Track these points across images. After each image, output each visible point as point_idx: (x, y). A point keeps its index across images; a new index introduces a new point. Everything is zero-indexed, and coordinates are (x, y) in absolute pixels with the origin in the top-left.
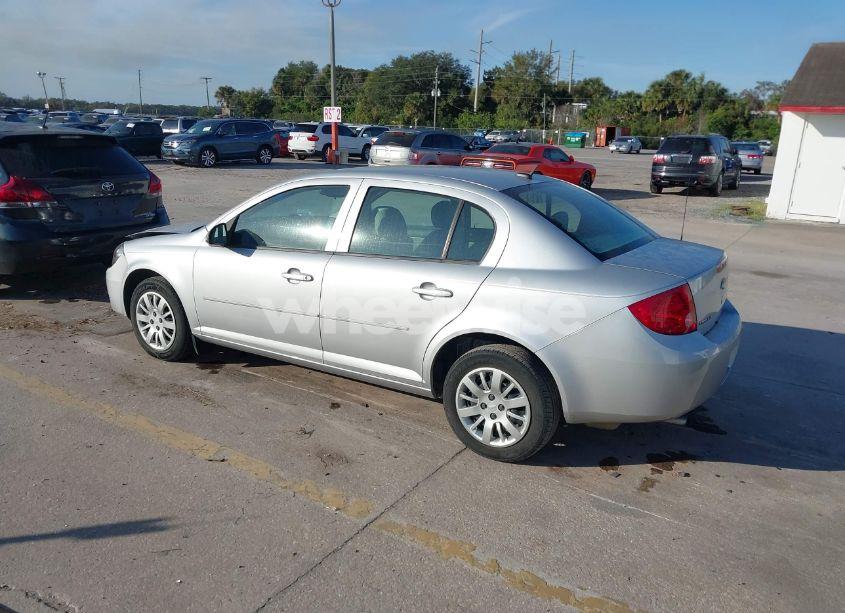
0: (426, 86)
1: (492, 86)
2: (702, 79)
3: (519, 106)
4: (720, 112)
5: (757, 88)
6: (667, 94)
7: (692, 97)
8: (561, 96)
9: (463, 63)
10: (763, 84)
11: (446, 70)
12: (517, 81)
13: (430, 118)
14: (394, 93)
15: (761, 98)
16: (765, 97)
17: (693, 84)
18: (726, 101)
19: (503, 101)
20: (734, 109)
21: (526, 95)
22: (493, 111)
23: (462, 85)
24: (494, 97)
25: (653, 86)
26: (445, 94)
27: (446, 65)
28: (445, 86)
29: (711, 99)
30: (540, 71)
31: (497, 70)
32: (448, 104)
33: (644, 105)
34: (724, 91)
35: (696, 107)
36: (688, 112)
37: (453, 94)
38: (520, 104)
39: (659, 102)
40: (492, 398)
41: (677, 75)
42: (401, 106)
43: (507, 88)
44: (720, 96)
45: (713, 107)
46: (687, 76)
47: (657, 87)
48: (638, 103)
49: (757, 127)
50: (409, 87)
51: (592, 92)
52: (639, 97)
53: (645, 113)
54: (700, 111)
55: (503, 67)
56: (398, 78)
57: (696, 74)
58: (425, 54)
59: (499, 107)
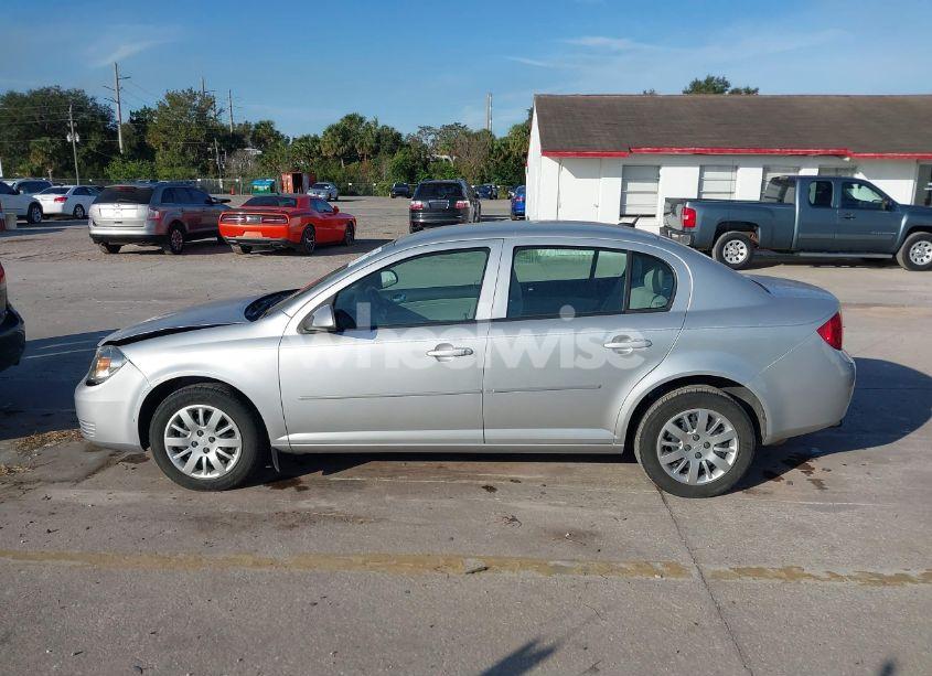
0: (59, 129)
1: (145, 130)
2: (376, 123)
3: (183, 153)
4: (399, 156)
5: (420, 132)
6: (345, 139)
7: (370, 141)
8: (233, 141)
9: (101, 102)
10: (424, 128)
11: (81, 109)
12: (176, 124)
13: (69, 167)
14: (10, 138)
15: (425, 142)
16: (428, 141)
17: (368, 128)
18: (402, 146)
19: (161, 147)
20: (411, 153)
21: (191, 140)
22: (152, 159)
23: (105, 128)
24: (150, 141)
25: (330, 130)
26: (84, 140)
27: (80, 103)
28: (83, 129)
29: (388, 144)
30: (202, 113)
31: (146, 111)
32: (90, 151)
33: (323, 150)
34: (399, 136)
35: (376, 151)
36: (368, 156)
37: (95, 140)
38: (184, 150)
39: (339, 146)
40: (697, 438)
41: (351, 118)
42: (26, 153)
43: (165, 132)
44: (395, 142)
45: (392, 152)
46: (361, 120)
47: (334, 130)
48: (317, 148)
49: (434, 171)
50: (31, 130)
51: (264, 136)
52: (316, 140)
53: (326, 158)
54: (381, 156)
55: (154, 107)
56: (15, 120)
57: (369, 119)
58: (48, 90)
59: (157, 154)
